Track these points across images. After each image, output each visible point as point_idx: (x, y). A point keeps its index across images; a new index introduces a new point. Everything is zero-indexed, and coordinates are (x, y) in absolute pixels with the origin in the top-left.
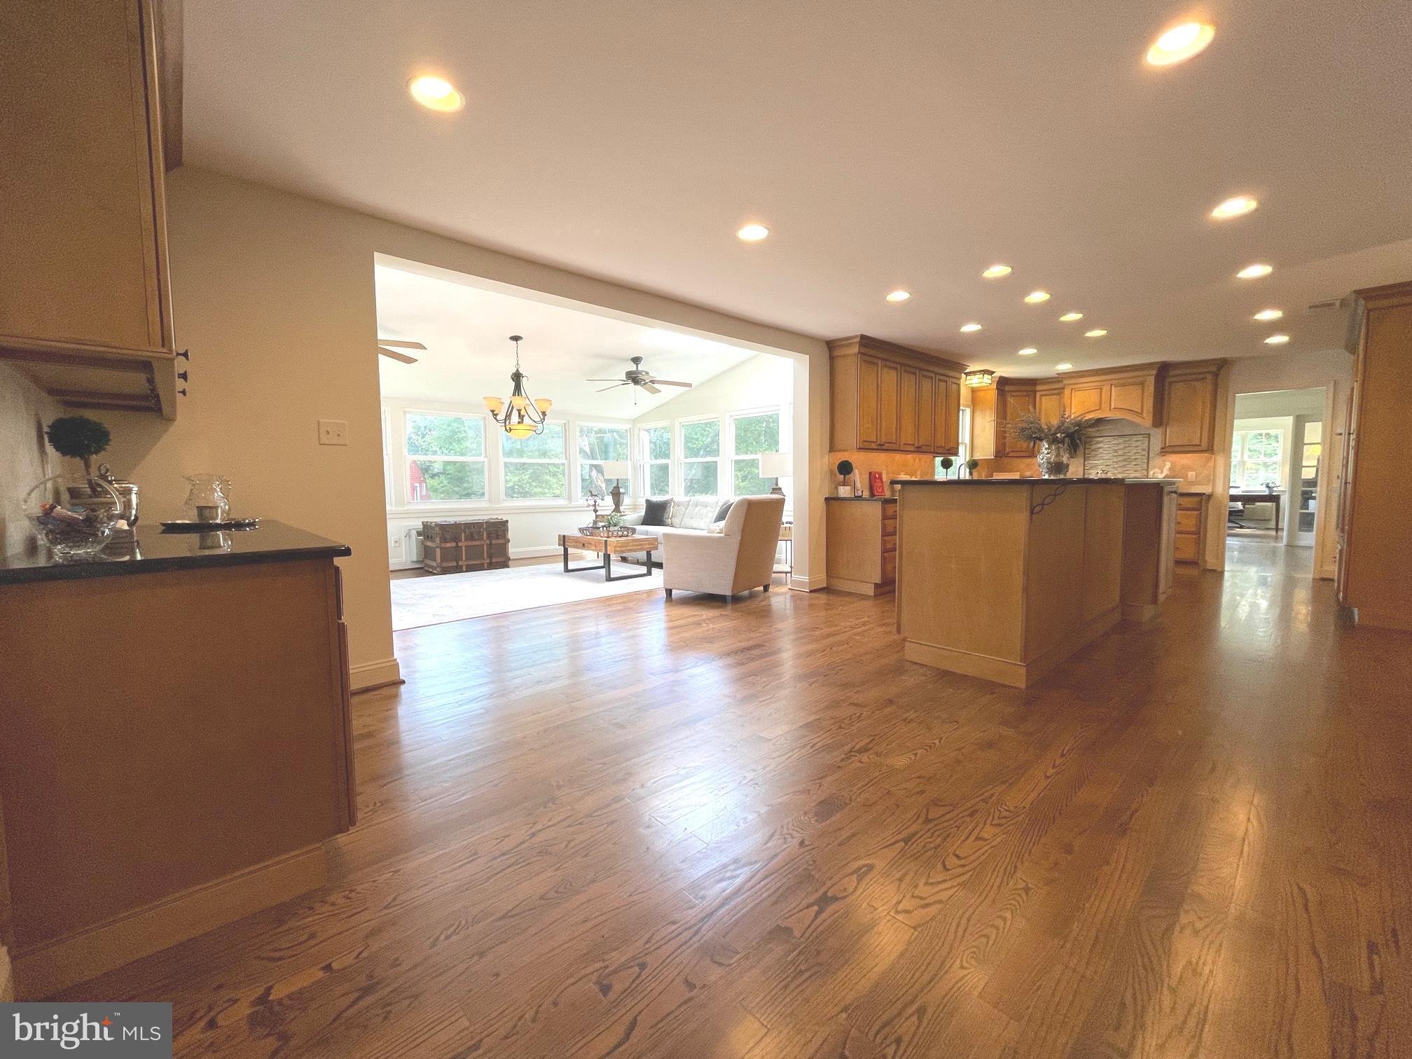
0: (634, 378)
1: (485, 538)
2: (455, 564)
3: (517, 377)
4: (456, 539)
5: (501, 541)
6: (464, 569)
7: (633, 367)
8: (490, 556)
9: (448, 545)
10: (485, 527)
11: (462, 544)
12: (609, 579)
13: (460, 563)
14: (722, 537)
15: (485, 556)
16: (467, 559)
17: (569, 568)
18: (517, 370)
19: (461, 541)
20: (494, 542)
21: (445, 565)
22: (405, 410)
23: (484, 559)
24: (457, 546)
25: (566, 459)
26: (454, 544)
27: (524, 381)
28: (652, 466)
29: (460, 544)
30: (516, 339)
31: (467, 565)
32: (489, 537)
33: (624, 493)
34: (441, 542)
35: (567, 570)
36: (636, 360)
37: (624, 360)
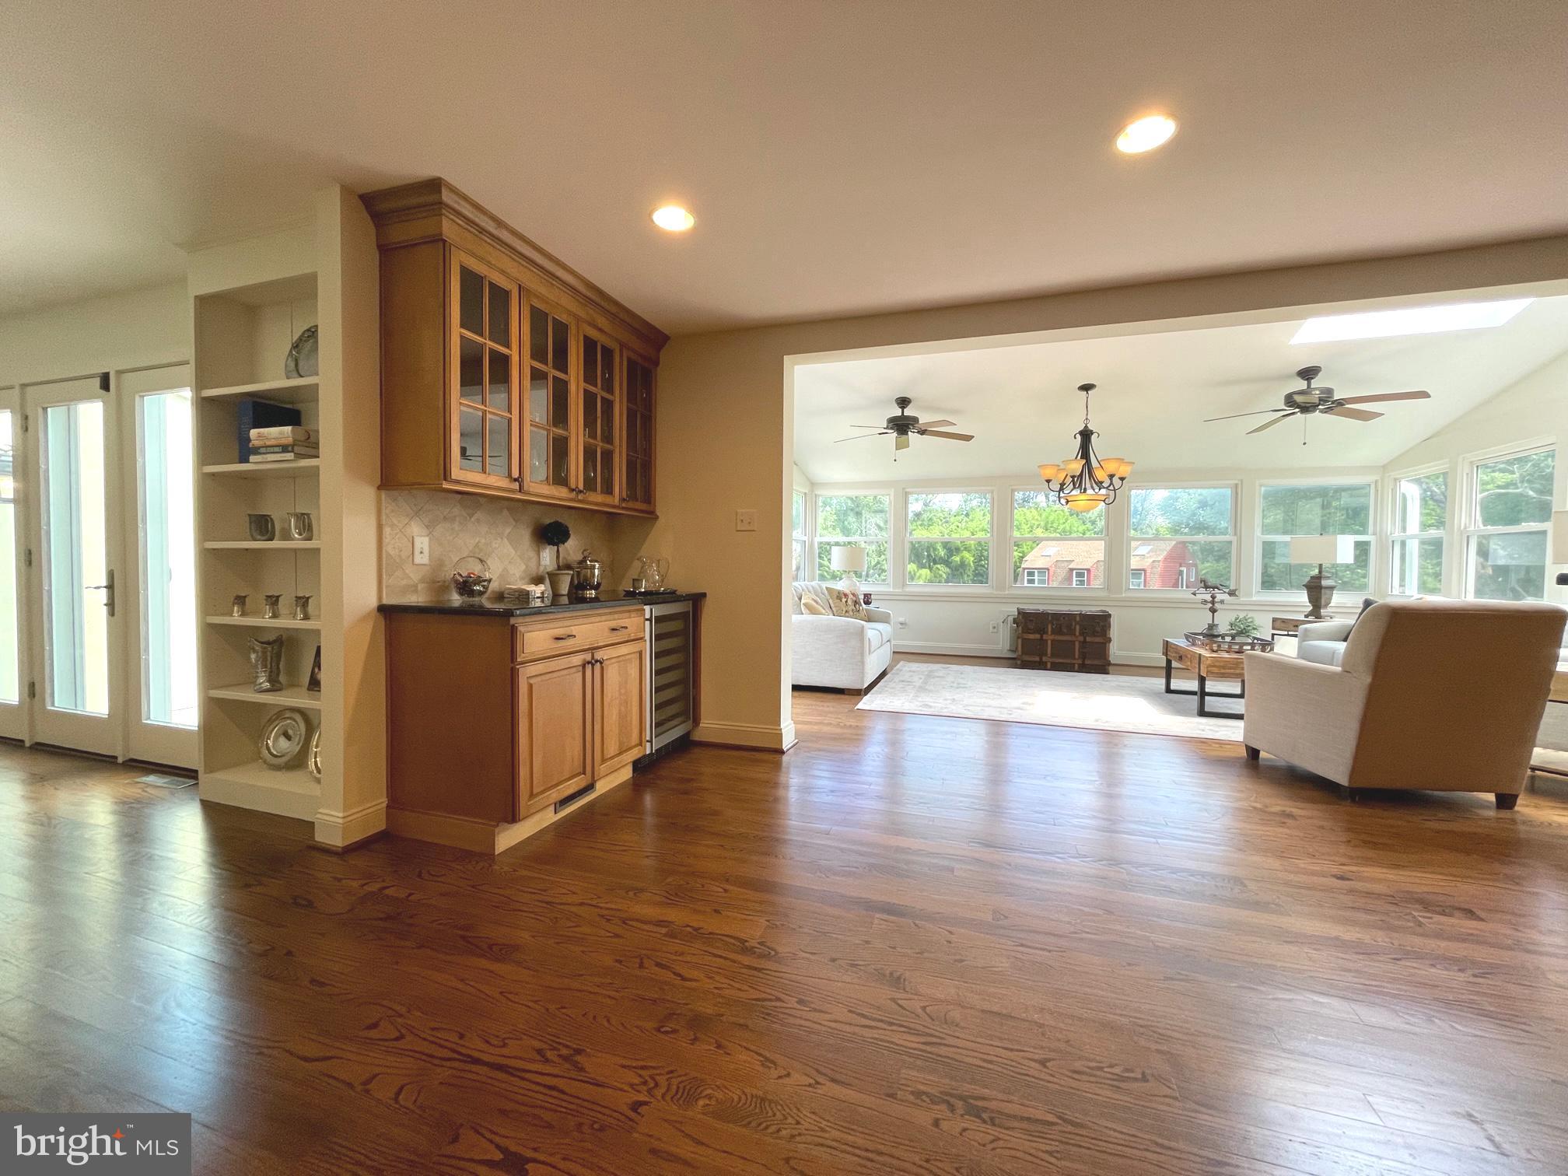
1: (1077, 634)
2: (1037, 659)
3: (1086, 435)
4: (1042, 631)
5: (1097, 640)
6: (1049, 666)
8: (1083, 656)
9: (1031, 636)
10: (1078, 619)
11: (1049, 637)
12: (1202, 713)
13: (1044, 659)
14: (1335, 674)
15: (1077, 657)
16: (1053, 655)
17: (1173, 687)
18: (1086, 427)
19: (1047, 633)
20: (1088, 639)
21: (1027, 658)
23: (1075, 659)
24: (1041, 639)
25: (1235, 534)
26: (1038, 636)
27: (1094, 438)
29: (1045, 637)
30: (1086, 388)
31: (1052, 663)
32: (1082, 634)
34: (1023, 632)
35: (1169, 690)
36: (1308, 374)
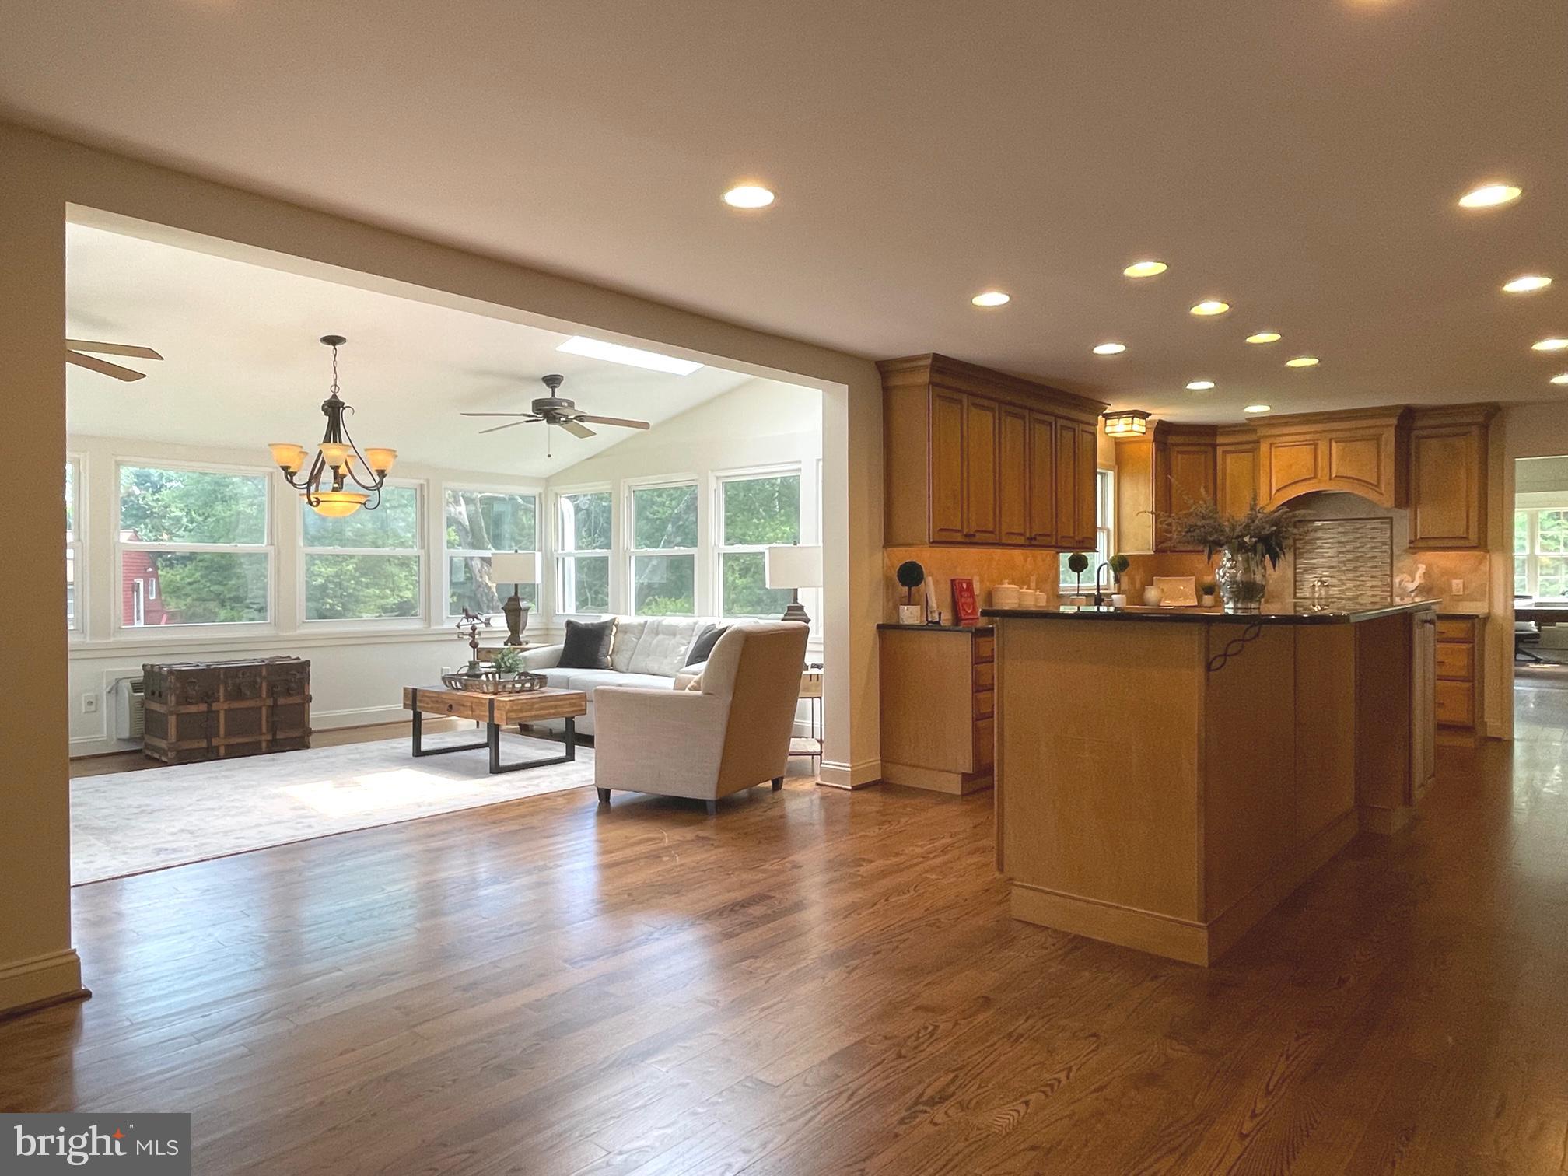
0: (547, 411)
1: (264, 696)
2: (204, 744)
3: (333, 408)
4: (209, 697)
5: (297, 700)
6: (222, 751)
7: (545, 393)
8: (273, 728)
9: (193, 709)
10: (264, 673)
11: (221, 706)
12: (496, 769)
13: (215, 742)
14: (698, 697)
15: (264, 730)
16: (228, 734)
17: (423, 748)
18: (334, 396)
19: (217, 700)
20: (281, 701)
21: (186, 745)
22: (119, 458)
23: (261, 734)
24: (210, 711)
25: (422, 547)
26: (203, 707)
27: (346, 414)
28: (579, 561)
29: (215, 706)
30: (333, 341)
31: (227, 747)
32: (272, 693)
33: (527, 610)
34: (178, 703)
35: (418, 752)
36: (552, 381)
37: (529, 379)
